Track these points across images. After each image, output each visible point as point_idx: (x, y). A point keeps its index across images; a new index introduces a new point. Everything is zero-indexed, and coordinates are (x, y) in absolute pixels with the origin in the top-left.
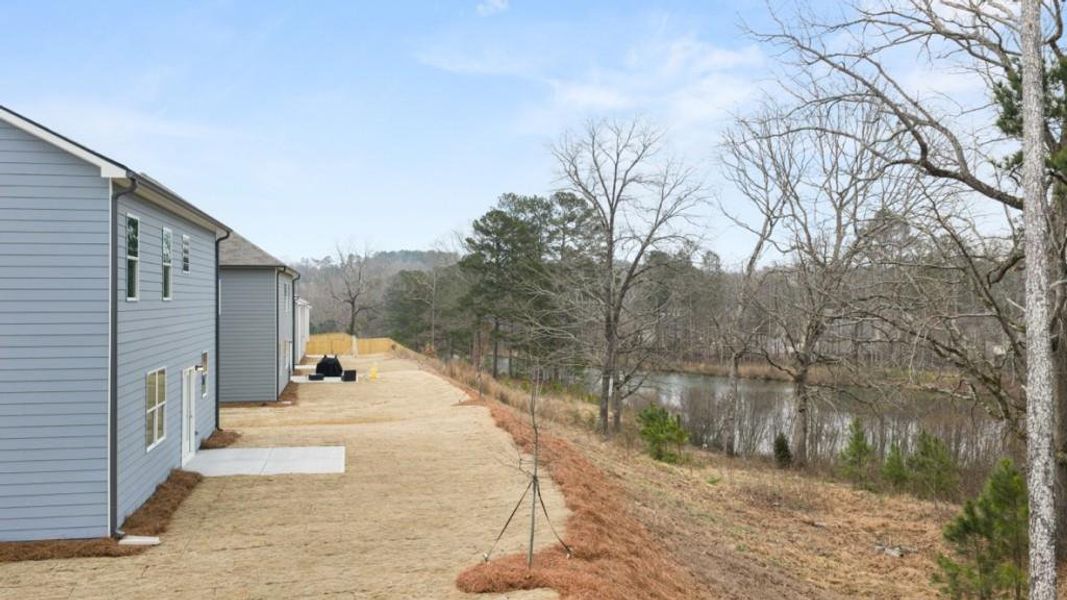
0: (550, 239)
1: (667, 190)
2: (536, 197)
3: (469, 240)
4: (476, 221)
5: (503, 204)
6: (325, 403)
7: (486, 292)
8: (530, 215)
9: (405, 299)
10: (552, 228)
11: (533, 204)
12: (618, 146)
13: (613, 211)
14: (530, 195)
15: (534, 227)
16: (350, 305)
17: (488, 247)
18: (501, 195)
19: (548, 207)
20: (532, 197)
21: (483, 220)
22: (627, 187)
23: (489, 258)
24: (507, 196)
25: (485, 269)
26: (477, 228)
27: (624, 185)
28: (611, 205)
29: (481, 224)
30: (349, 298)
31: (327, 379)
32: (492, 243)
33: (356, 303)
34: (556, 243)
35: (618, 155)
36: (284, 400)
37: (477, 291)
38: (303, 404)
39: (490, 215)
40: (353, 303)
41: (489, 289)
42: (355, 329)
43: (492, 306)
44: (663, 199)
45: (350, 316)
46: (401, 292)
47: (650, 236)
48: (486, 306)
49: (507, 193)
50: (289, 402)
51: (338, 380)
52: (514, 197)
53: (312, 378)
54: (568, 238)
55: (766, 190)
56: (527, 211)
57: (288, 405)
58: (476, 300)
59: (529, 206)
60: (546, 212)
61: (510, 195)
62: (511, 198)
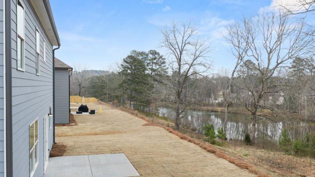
0: (147, 65)
1: (197, 47)
2: (143, 51)
3: (122, 65)
4: (124, 59)
5: (132, 54)
6: (89, 124)
7: (127, 82)
8: (141, 57)
9: (98, 85)
10: (148, 62)
11: (142, 54)
12: (184, 31)
13: (181, 54)
14: (141, 51)
15: (142, 62)
16: (79, 86)
17: (128, 68)
18: (131, 51)
19: (147, 55)
20: (142, 51)
21: (126, 58)
22: (186, 46)
23: (129, 71)
24: (133, 51)
25: (127, 75)
26: (125, 61)
27: (185, 45)
28: (180, 52)
29: (126, 60)
30: (79, 84)
31: (84, 113)
32: (129, 66)
33: (81, 86)
34: (150, 67)
35: (184, 34)
36: (72, 123)
37: (124, 82)
38: (80, 125)
39: (129, 57)
40: (80, 86)
41: (129, 82)
42: (80, 94)
43: (129, 87)
44: (196, 51)
45: (79, 90)
46: (96, 82)
47: (192, 63)
48: (128, 87)
49: (133, 50)
50: (74, 124)
51: (88, 113)
52: (136, 51)
53: (77, 113)
54: (154, 65)
55: (239, 47)
56: (140, 56)
57: (74, 125)
58: (125, 85)
59: (140, 54)
60: (146, 56)
61: (134, 50)
62: (135, 51)
